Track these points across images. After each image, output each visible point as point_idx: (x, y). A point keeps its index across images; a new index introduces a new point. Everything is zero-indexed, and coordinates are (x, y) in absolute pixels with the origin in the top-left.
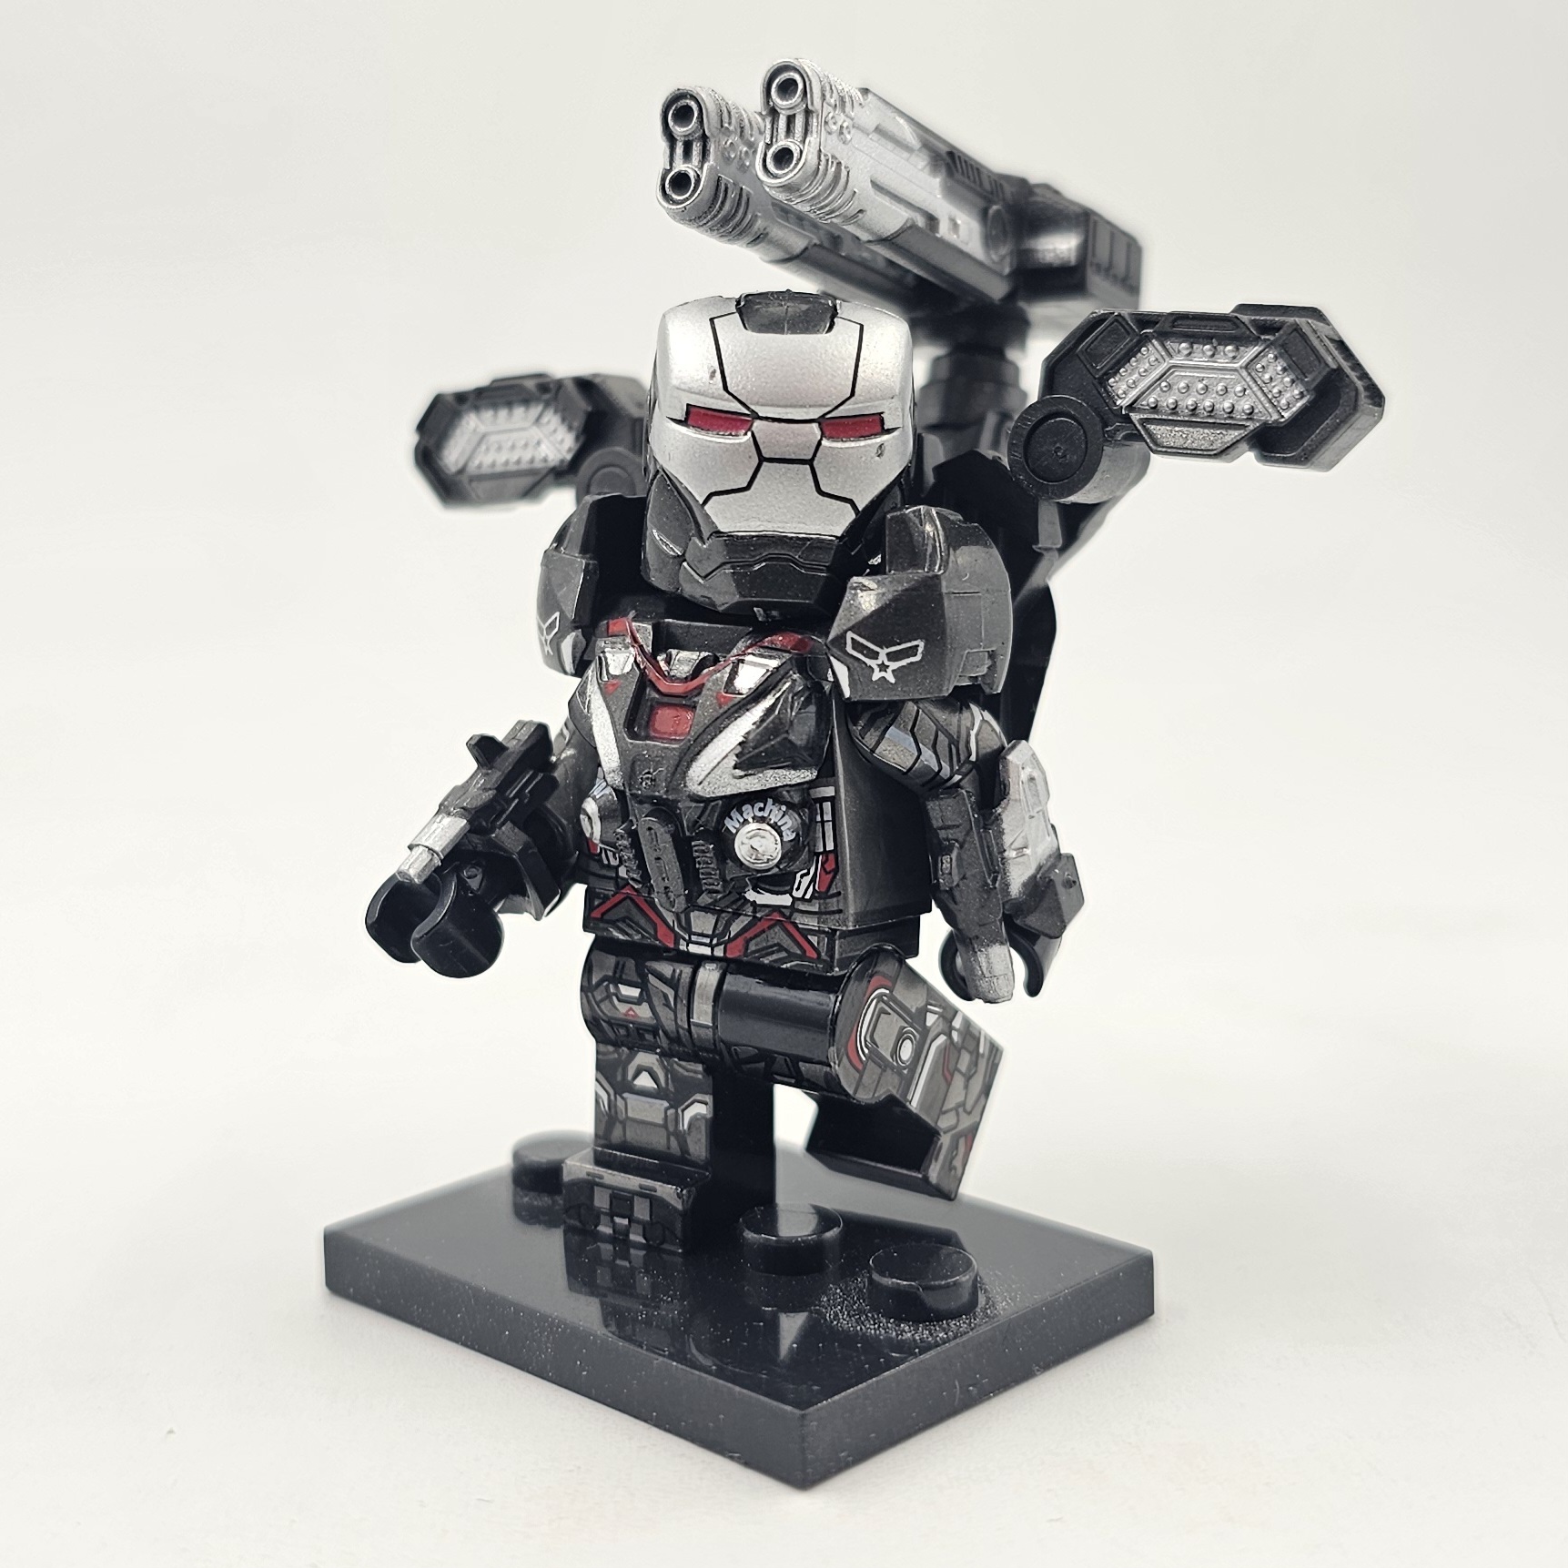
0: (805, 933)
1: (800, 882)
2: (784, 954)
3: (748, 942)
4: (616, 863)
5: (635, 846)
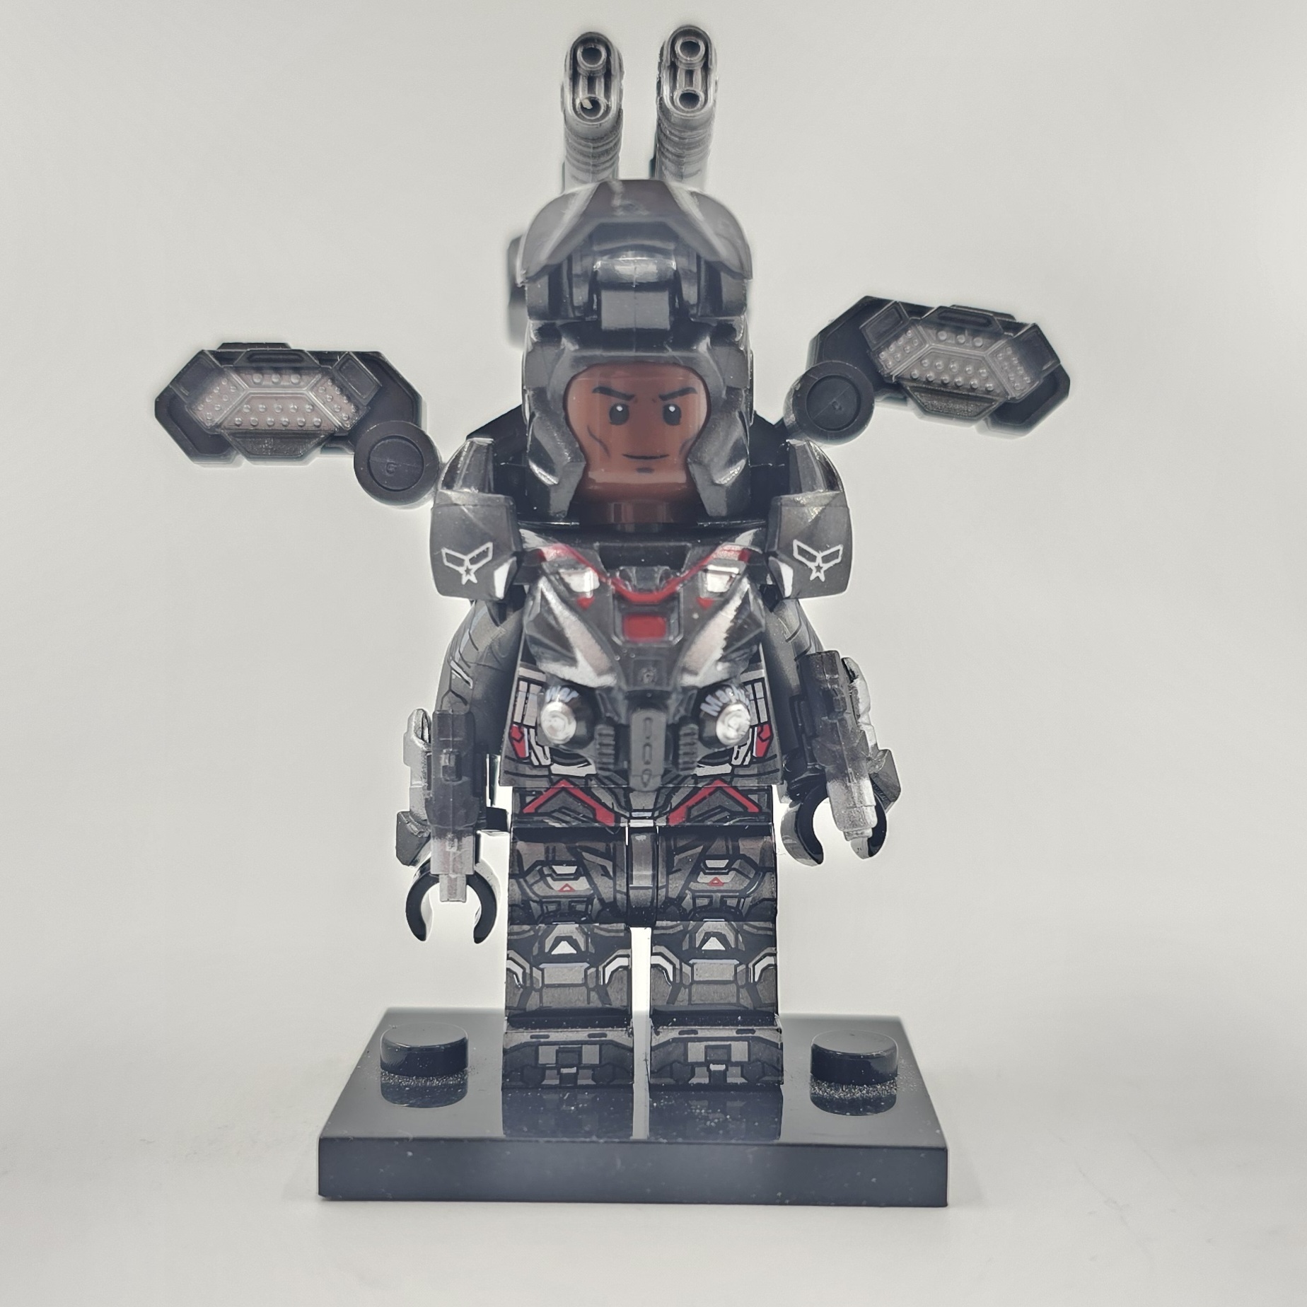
0: (745, 793)
1: (738, 752)
2: (726, 814)
3: (690, 809)
4: (548, 762)
5: (617, 738)
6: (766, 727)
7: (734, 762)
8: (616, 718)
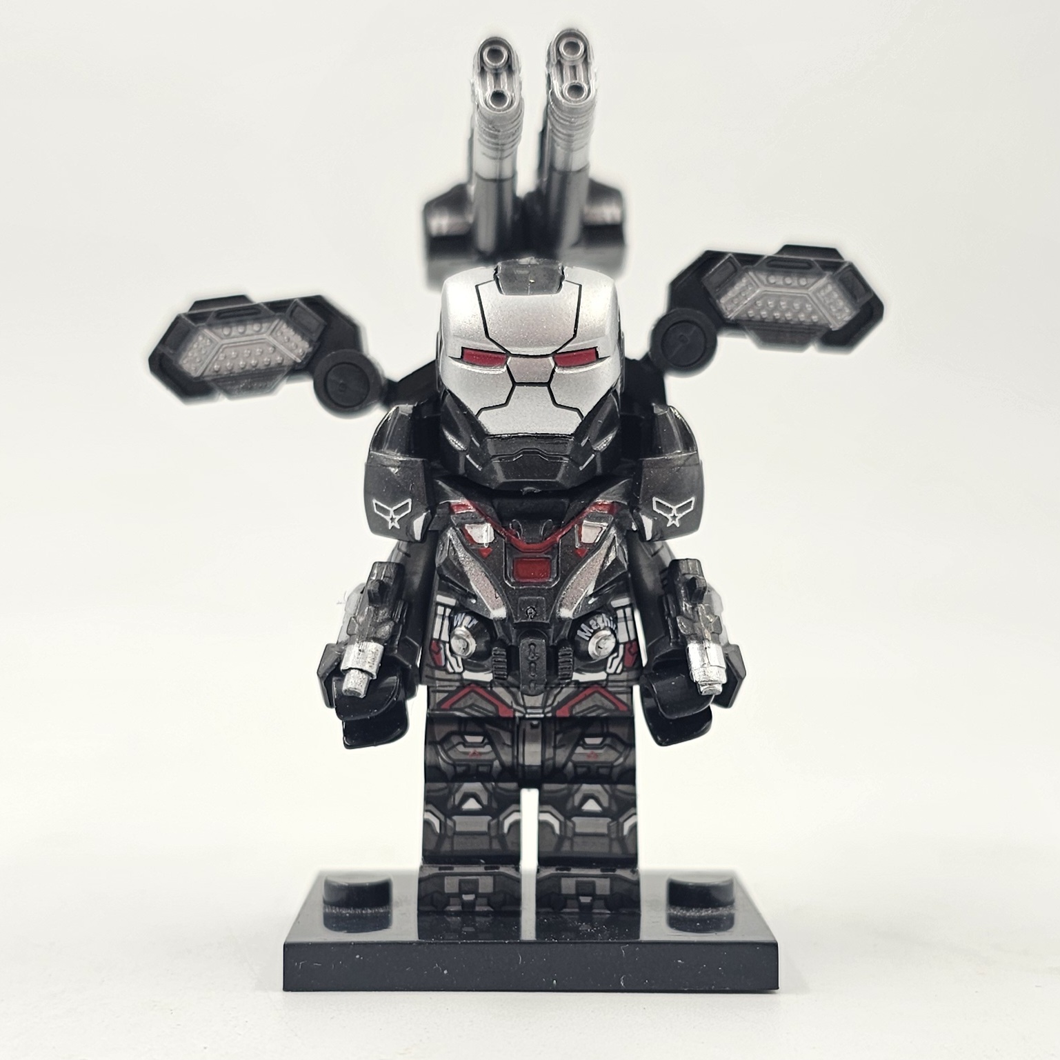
1: (612, 662)
3: (573, 707)
4: (461, 670)
5: (508, 657)
6: (634, 643)
7: (608, 670)
8: (507, 641)
